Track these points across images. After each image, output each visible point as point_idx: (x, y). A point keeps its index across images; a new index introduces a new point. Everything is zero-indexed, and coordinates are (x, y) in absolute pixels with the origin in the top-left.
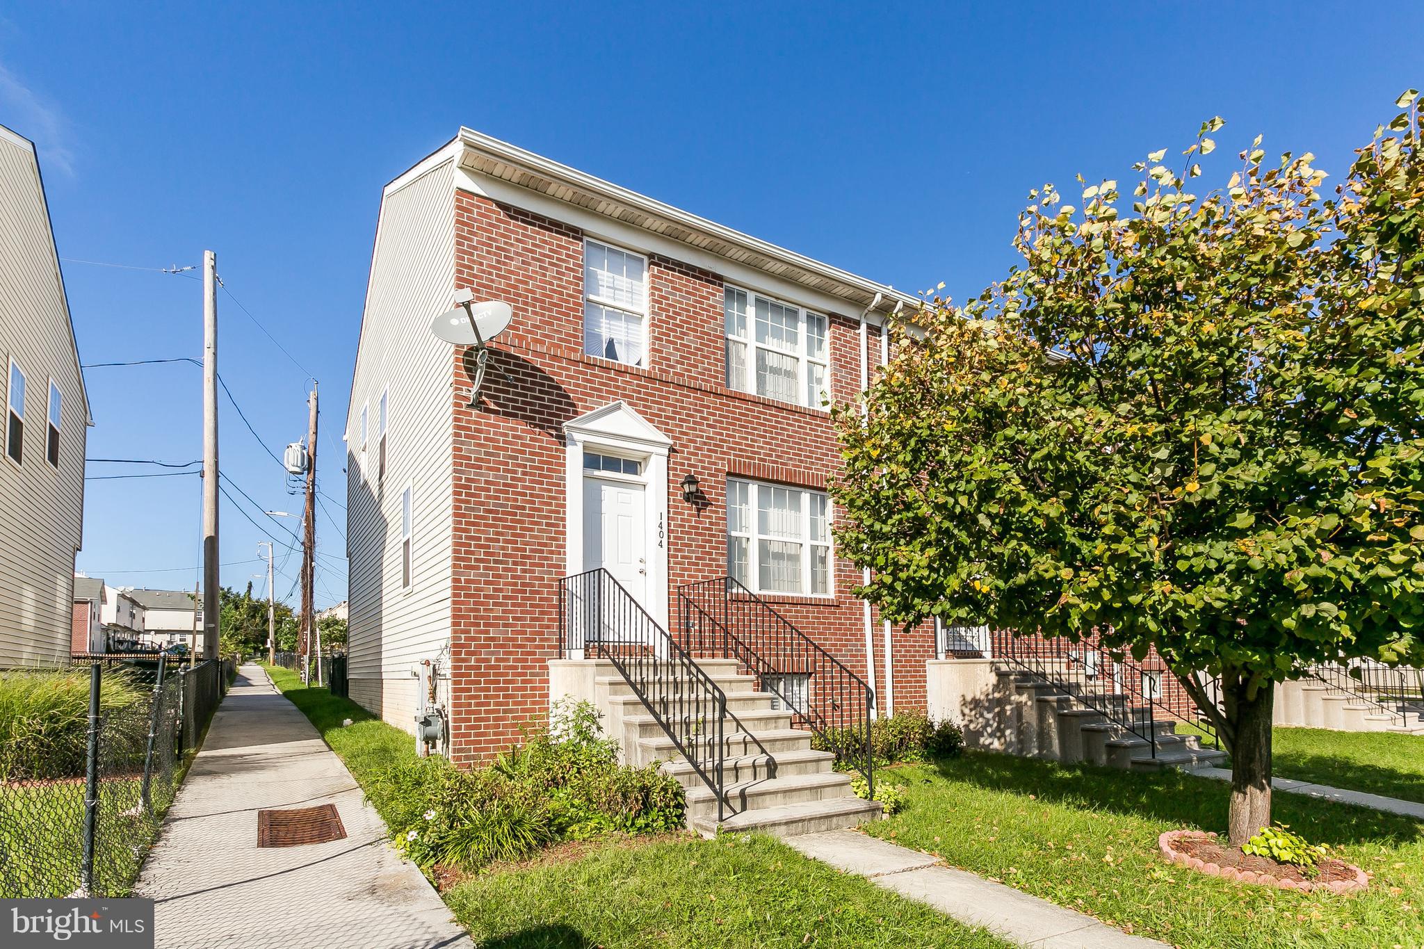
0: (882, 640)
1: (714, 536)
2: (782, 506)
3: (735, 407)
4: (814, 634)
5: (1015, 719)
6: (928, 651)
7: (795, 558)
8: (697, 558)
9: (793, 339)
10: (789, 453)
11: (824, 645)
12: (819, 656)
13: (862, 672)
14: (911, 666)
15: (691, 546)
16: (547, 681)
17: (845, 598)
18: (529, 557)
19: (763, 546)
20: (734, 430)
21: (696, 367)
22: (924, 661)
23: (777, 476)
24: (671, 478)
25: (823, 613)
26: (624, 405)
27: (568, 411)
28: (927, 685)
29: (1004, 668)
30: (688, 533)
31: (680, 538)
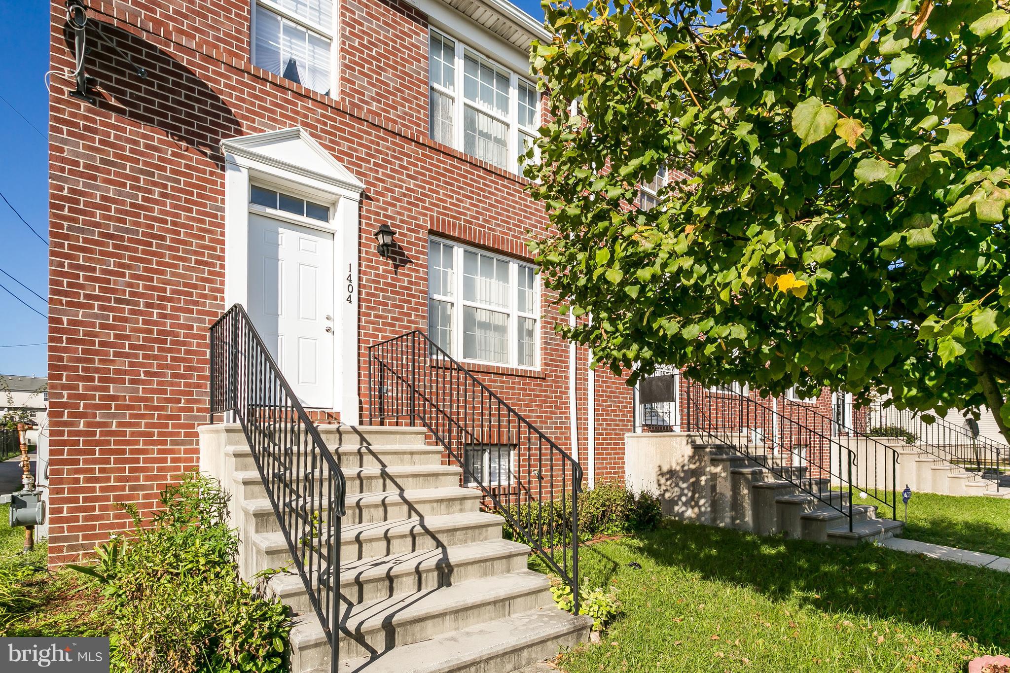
0: (585, 414)
1: (413, 296)
2: (490, 276)
3: (439, 160)
4: (520, 405)
5: (709, 490)
6: (627, 425)
7: (501, 330)
8: (393, 318)
9: (504, 104)
10: (497, 219)
11: (529, 417)
12: (524, 427)
13: (566, 444)
14: (611, 439)
15: (386, 304)
16: (197, 451)
17: (552, 371)
18: (170, 300)
19: (469, 314)
20: (438, 186)
21: (396, 109)
22: (623, 434)
23: (484, 241)
24: (363, 227)
25: (529, 384)
26: (304, 134)
27: (229, 129)
28: (626, 456)
29: (699, 441)
30: (382, 290)
31: (373, 295)
